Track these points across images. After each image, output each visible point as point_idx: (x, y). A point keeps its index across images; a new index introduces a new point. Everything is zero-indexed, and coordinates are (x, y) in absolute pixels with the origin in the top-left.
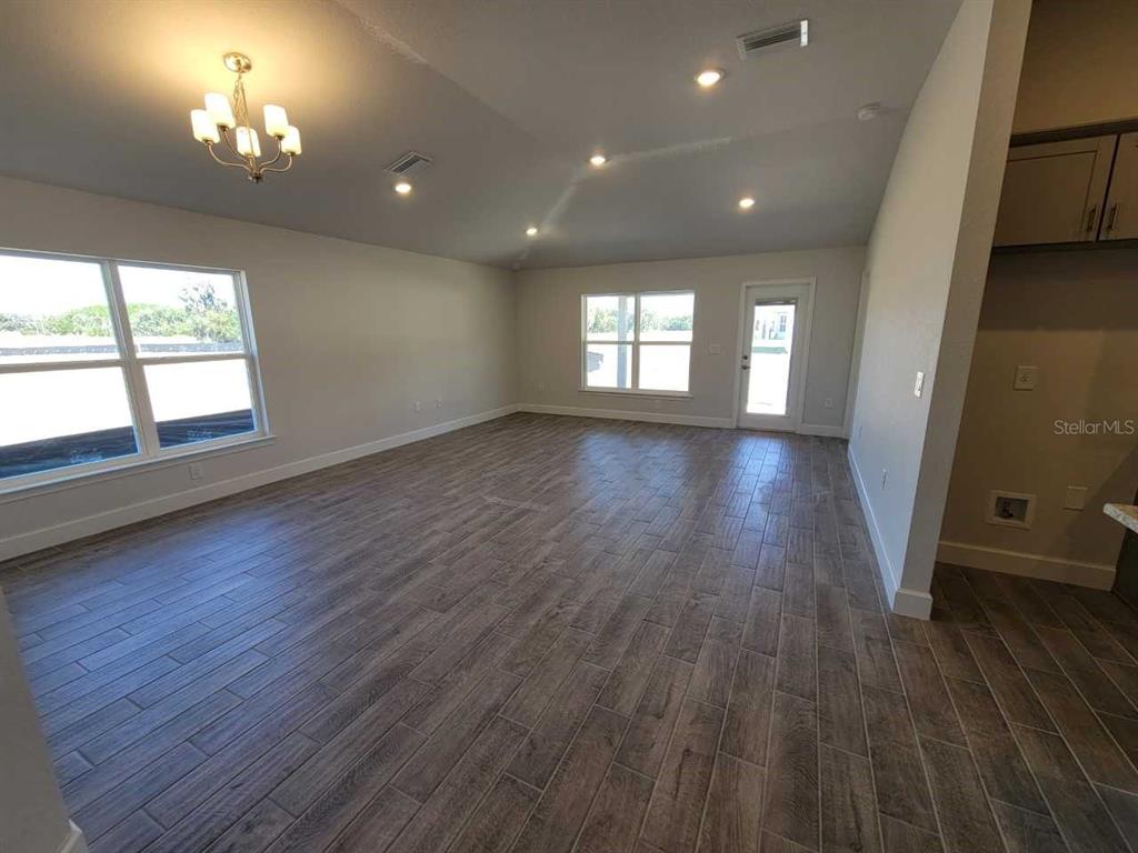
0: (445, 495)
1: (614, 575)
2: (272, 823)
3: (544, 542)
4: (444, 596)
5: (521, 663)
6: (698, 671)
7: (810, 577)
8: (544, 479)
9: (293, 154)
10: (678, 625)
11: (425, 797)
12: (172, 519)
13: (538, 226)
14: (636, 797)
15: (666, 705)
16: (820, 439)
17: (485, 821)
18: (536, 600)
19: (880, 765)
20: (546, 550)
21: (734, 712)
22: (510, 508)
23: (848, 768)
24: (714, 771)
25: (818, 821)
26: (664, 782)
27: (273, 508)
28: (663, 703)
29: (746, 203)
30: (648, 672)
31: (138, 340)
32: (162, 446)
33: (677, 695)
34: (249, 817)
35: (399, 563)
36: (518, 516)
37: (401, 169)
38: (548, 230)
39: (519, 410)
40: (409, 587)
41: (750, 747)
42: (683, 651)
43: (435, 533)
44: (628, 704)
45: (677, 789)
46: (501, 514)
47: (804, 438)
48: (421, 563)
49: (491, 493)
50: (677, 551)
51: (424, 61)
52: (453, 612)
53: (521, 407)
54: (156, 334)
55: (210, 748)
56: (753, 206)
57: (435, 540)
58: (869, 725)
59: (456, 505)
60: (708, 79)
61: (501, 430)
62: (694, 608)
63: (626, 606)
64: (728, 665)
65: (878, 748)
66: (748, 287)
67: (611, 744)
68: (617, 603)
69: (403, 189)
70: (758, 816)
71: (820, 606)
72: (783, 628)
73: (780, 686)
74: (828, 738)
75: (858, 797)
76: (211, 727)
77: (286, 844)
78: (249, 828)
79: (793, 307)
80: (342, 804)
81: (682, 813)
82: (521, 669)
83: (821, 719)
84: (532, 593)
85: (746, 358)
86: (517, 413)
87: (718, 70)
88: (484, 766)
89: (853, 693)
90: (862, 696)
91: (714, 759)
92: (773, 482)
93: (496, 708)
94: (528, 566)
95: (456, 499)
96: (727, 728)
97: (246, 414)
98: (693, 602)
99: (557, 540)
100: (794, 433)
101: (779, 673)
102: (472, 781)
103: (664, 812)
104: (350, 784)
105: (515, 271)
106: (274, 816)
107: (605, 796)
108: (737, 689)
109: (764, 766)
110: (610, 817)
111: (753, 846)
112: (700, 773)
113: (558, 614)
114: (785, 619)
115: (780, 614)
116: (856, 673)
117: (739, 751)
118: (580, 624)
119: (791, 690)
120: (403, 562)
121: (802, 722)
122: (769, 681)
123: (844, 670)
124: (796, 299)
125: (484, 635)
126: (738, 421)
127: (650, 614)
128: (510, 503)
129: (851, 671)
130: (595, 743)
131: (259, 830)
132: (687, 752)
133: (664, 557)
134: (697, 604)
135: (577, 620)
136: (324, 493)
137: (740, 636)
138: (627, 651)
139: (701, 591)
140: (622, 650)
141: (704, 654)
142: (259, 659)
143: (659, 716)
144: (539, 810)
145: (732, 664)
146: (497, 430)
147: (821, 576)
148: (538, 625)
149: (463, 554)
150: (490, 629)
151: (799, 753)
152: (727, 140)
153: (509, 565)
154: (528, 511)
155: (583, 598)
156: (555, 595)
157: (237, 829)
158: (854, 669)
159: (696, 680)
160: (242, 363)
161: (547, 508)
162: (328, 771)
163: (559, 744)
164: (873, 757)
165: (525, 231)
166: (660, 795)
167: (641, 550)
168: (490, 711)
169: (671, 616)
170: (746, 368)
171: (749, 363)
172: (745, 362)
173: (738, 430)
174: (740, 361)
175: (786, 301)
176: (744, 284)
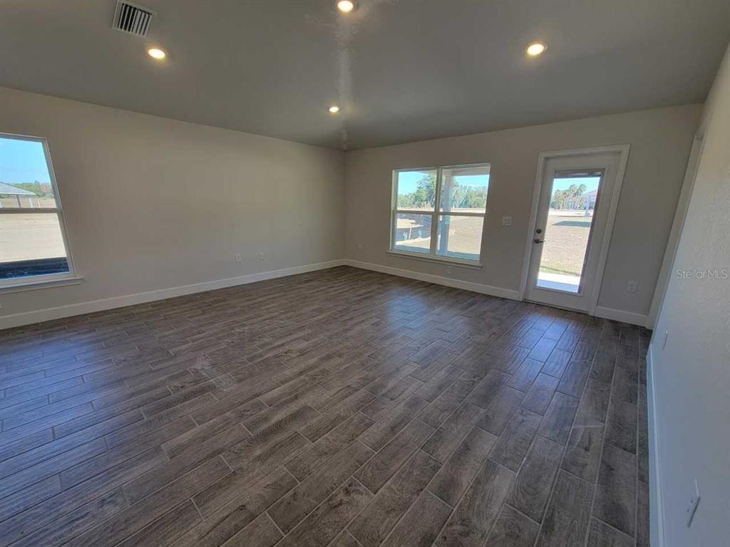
13: (339, 105)
16: (615, 324)
38: (350, 109)
39: (345, 264)
47: (596, 322)
53: (345, 262)
56: (544, 53)
66: (547, 159)
69: (157, 54)
79: (597, 179)
85: (539, 231)
86: (343, 266)
100: (586, 314)
105: (345, 151)
124: (603, 170)
126: (526, 293)
165: (329, 108)
170: (539, 242)
171: (543, 237)
172: (538, 236)
173: (526, 303)
174: (532, 235)
175: (590, 173)
176: (542, 156)
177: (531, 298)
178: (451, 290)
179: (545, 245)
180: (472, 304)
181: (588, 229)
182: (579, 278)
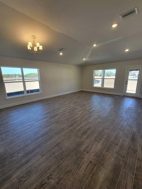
0: (65, 104)
1: (88, 122)
2: (21, 154)
3: (78, 114)
4: (58, 121)
5: (66, 136)
6: (99, 145)
7: (132, 129)
8: (82, 103)
9: (41, 50)
10: (98, 134)
11: (42, 156)
12: (27, 104)
13: (85, 58)
14: (78, 168)
15: (90, 151)
17: (50, 164)
18: (73, 125)
19: (136, 178)
20: (77, 116)
21: (104, 156)
22: (74, 107)
23: (127, 177)
24: (95, 168)
25: (115, 187)
26: (84, 167)
27: (40, 103)
28: (89, 150)
29: (127, 50)
30: (88, 143)
31: (25, 78)
32: (27, 93)
33: (93, 149)
34: (19, 152)
35: (54, 114)
36: (75, 109)
37: (60, 51)
38: (87, 59)
40: (54, 119)
41: (105, 165)
42: (97, 140)
43: (61, 110)
44: (82, 148)
45: (86, 169)
46: (73, 108)
47: (139, 99)
48: (57, 115)
49: (72, 105)
50: (103, 119)
51: (60, 32)
52: (59, 124)
54: (36, 77)
55: (18, 139)
56: (129, 51)
57: (60, 111)
58: (136, 168)
59: (66, 106)
60: (114, 26)
61: (78, 93)
62: (102, 132)
63: (89, 129)
64: (106, 145)
65: (137, 174)
66: (128, 67)
67: (76, 156)
68: (87, 128)
69: (61, 54)
70: (102, 181)
71: (132, 136)
72: (121, 140)
73: (116, 153)
74: (124, 168)
75: (127, 184)
76: (20, 136)
77: (21, 158)
78: (18, 153)
79: (139, 71)
80: (31, 154)
81: (86, 175)
82: (66, 137)
83: (124, 163)
84: (72, 123)
85: (127, 82)
87: (117, 24)
88: (53, 153)
89: (134, 159)
90: (136, 160)
91: (96, 165)
92: (129, 108)
93: (59, 143)
94: (74, 118)
95: (66, 105)
96: (101, 159)
97: (38, 89)
98: (103, 130)
99: (80, 114)
100: (137, 97)
101: (117, 150)
102: (51, 155)
103: (82, 173)
104: (33, 151)
105: (82, 66)
106: (22, 152)
107: (72, 166)
108: (106, 151)
109: (107, 170)
110: (71, 171)
111: (98, 187)
112: (92, 167)
113: (76, 128)
114: (122, 138)
115: (121, 137)
116: (137, 154)
117: (102, 165)
118: (79, 131)
119: (119, 155)
120: (55, 114)
121: (119, 163)
122: (114, 151)
123: (134, 153)
124: (139, 69)
125: (62, 129)
126: (124, 94)
127: (93, 131)
128: (74, 106)
129: (135, 153)
130: (74, 154)
131: (19, 154)
132: (91, 162)
133: (100, 120)
134: (103, 131)
135: (79, 130)
136: (47, 102)
137: (111, 140)
138: (86, 138)
139: (105, 128)
140: (85, 137)
141: (101, 142)
142: (29, 127)
143: (88, 153)
144: (59, 165)
145: (107, 145)
146: (77, 93)
147: (134, 130)
148: (71, 129)
149: (64, 114)
150: (63, 129)
151: (116, 170)
152: (121, 38)
153: (70, 117)
154: (77, 108)
155: (81, 125)
156: (76, 124)
157: (17, 153)
158: (136, 154)
159: (98, 147)
160: (38, 82)
161: (81, 108)
162: (31, 148)
163: (67, 153)
164: (135, 176)
165: (83, 59)
166: (82, 169)
167: (95, 118)
168: (58, 143)
169: (97, 133)
170: (127, 84)
171: (128, 83)
172: (127, 83)
173: (124, 96)
174: (125, 82)
175: (137, 70)
176: (127, 67)
177: (125, 95)
178: (108, 94)
179: (128, 84)
180: (114, 97)
181: (137, 81)
182: (135, 92)
